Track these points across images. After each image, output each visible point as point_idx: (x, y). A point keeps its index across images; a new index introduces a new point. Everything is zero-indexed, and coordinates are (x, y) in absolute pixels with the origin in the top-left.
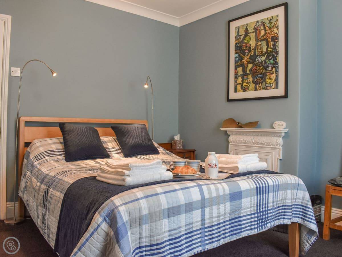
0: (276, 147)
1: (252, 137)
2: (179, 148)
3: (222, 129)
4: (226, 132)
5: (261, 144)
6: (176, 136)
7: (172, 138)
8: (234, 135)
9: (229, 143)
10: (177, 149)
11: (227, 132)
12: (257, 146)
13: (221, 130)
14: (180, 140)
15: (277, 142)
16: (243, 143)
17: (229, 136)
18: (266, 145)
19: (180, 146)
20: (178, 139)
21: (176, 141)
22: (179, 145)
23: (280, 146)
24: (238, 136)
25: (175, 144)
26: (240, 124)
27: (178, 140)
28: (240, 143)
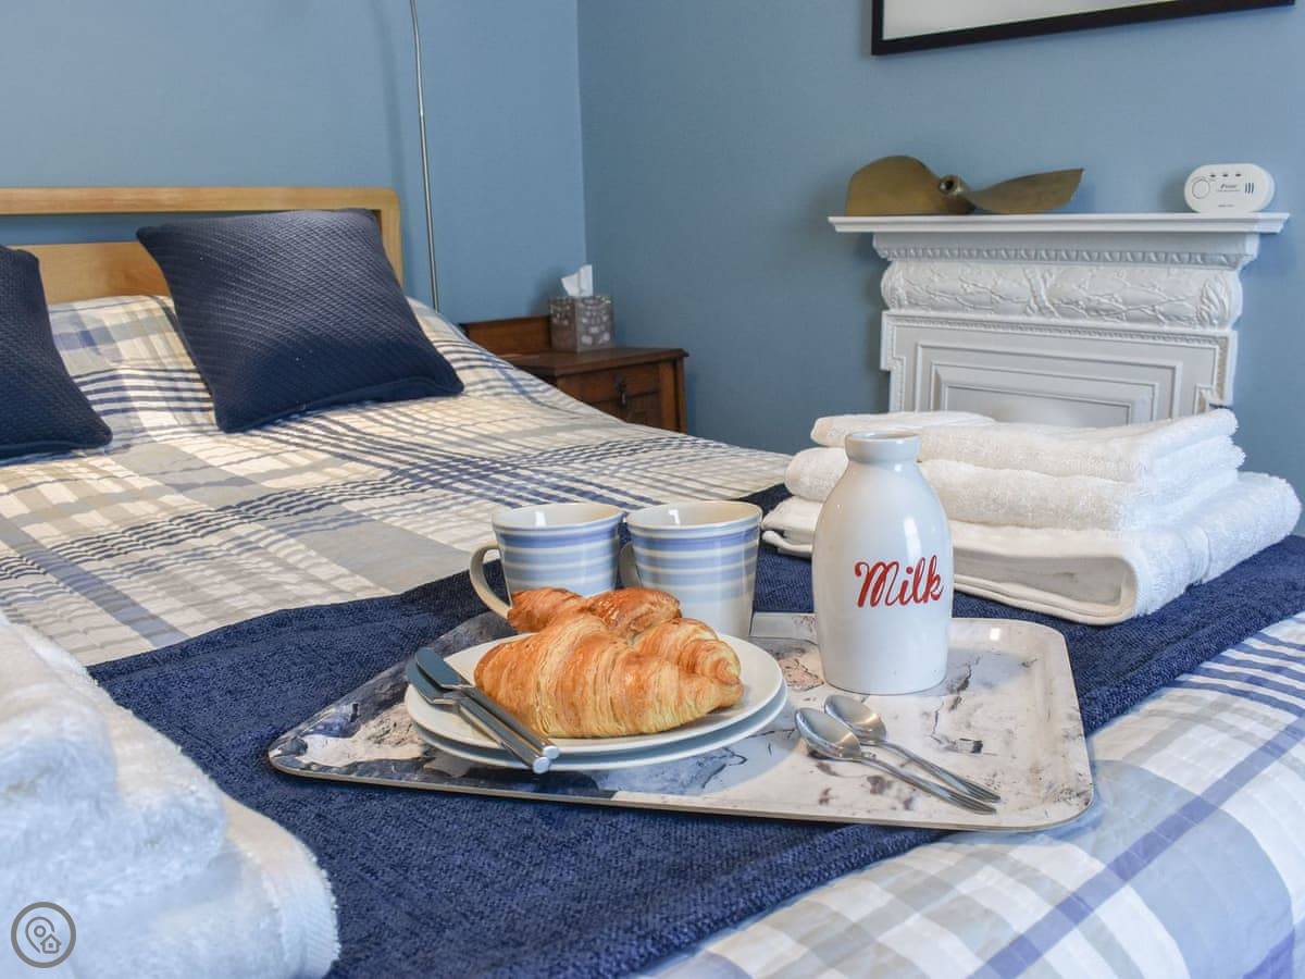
0: (1199, 330)
1: (1036, 271)
2: (594, 344)
3: (845, 224)
4: (863, 245)
5: (1096, 311)
6: (573, 273)
7: (552, 291)
8: (917, 256)
9: (887, 308)
10: (579, 350)
11: (875, 244)
12: (1068, 322)
13: (839, 229)
14: (593, 298)
15: (1204, 296)
16: (976, 306)
17: (885, 264)
18: (1130, 320)
19: (594, 330)
20: (581, 291)
21: (572, 302)
22: (590, 325)
23: (1222, 323)
24: (939, 265)
25: (566, 323)
26: (959, 190)
27: (583, 300)
28: (955, 309)
